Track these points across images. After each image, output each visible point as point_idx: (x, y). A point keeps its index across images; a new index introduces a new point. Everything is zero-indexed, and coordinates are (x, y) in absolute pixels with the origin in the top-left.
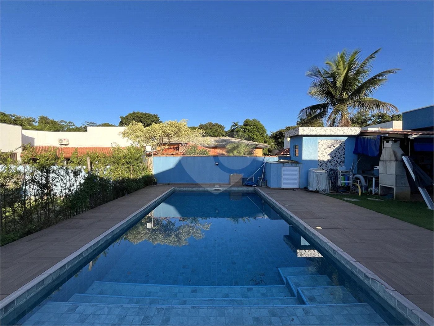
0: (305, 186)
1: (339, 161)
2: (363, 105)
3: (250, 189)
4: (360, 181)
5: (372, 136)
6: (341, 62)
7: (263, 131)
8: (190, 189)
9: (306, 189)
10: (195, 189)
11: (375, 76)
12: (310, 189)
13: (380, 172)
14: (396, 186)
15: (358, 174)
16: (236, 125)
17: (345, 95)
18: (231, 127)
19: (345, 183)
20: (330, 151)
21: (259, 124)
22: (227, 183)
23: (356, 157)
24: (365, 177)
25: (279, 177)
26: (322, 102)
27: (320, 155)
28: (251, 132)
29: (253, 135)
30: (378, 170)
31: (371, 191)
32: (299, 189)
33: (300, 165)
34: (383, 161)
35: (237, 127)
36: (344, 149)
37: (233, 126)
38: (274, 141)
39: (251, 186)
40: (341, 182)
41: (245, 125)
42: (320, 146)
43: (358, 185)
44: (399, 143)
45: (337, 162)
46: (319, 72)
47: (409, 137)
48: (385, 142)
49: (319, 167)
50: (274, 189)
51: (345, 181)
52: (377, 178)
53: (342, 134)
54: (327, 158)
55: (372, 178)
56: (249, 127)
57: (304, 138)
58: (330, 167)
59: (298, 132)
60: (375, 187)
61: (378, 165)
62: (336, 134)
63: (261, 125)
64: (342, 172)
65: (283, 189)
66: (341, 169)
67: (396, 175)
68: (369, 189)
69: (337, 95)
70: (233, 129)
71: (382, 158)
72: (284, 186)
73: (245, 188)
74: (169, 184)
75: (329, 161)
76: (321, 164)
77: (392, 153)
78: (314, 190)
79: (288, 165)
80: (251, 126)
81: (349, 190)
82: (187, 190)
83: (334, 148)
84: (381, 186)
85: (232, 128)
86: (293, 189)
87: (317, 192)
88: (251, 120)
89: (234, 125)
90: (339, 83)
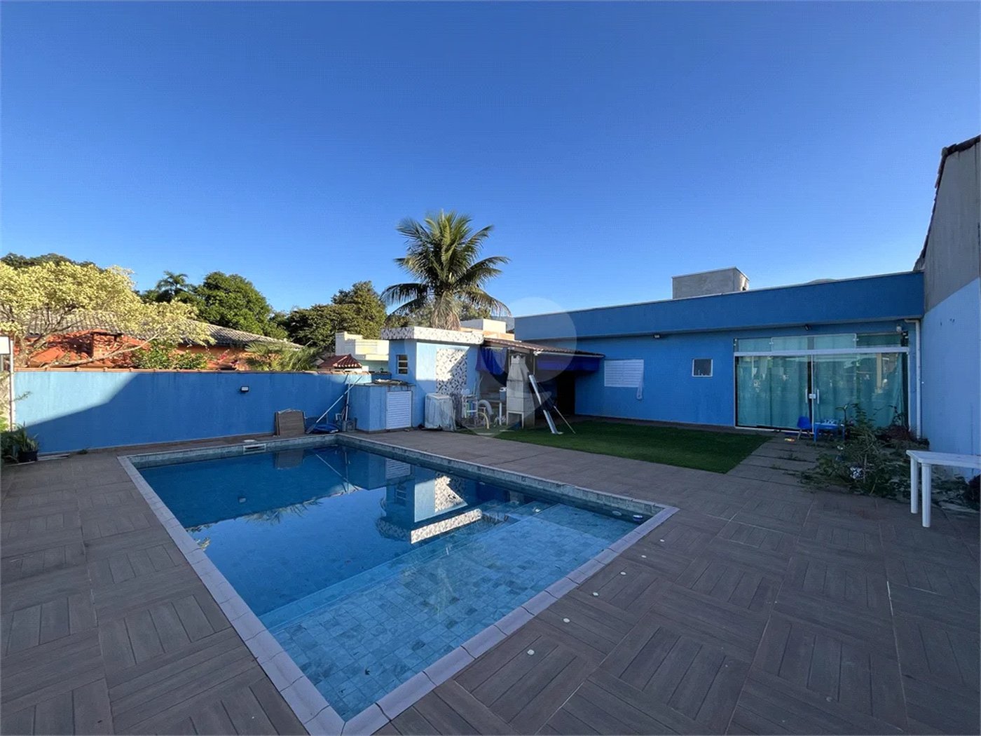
0: (419, 423)
1: (461, 380)
2: (473, 298)
3: (328, 438)
4: (486, 410)
5: (497, 348)
6: (448, 227)
7: (262, 308)
8: (180, 455)
9: (421, 427)
10: (193, 454)
11: (485, 260)
12: (428, 426)
13: (508, 395)
14: (524, 412)
15: (483, 399)
16: (177, 283)
17: (452, 279)
18: (159, 286)
19: (470, 413)
20: (450, 366)
21: (252, 291)
22: (267, 432)
23: (478, 375)
24: (491, 403)
25: (383, 408)
26: (418, 282)
27: (439, 372)
28: (230, 308)
29: (236, 315)
30: (505, 392)
31: (498, 421)
32: (413, 429)
33: (412, 389)
34: (511, 381)
35: (178, 286)
36: (466, 363)
37: (166, 282)
38: (287, 333)
39: (328, 433)
40: (466, 412)
41: (208, 285)
42: (439, 358)
43: (484, 414)
44: (524, 358)
45: (458, 382)
46: (417, 231)
47: (534, 352)
48: (512, 357)
49: (437, 390)
50: (374, 432)
51: (470, 409)
52: (504, 403)
53: (464, 341)
54: (446, 377)
55: (498, 404)
56: (222, 294)
57: (418, 344)
58: (451, 390)
59: (413, 334)
60: (502, 415)
61: (505, 386)
62: (459, 341)
63: (257, 294)
64: (467, 397)
65: (389, 431)
66: (465, 392)
67: (524, 398)
68: (496, 419)
69: (442, 275)
70: (166, 291)
71: (509, 378)
72: (389, 427)
73: (318, 439)
74: (83, 453)
75: (450, 382)
76: (439, 386)
77: (520, 372)
78: (435, 427)
79: (396, 389)
80: (227, 291)
81: (473, 423)
82: (169, 460)
83: (456, 362)
84: (509, 414)
85: (163, 289)
86: (403, 430)
87: (440, 430)
88: (227, 276)
89: (171, 280)
90: (445, 257)
